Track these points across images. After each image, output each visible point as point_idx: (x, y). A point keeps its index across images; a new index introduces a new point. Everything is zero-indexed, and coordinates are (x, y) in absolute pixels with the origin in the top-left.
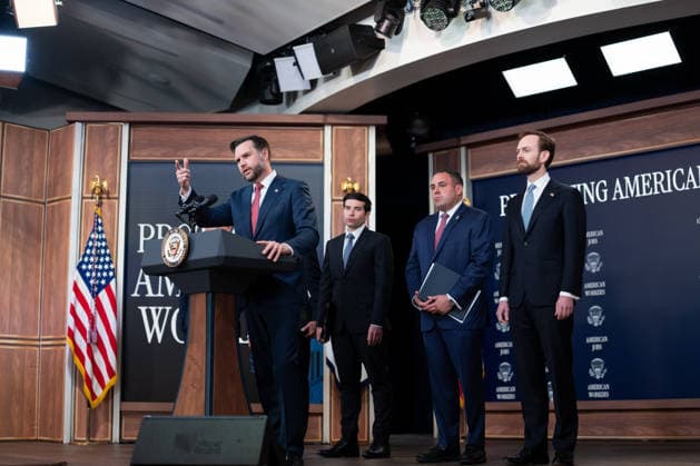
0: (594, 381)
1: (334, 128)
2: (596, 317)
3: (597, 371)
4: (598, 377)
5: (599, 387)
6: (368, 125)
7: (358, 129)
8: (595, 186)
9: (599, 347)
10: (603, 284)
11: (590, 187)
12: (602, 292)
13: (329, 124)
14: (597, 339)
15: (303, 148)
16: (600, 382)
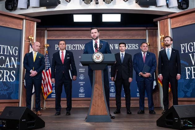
0: (81, 93)
1: (26, 20)
2: (82, 77)
3: (82, 90)
4: (82, 92)
5: (82, 94)
6: (35, 21)
7: (32, 22)
8: (83, 45)
9: (82, 85)
10: (84, 69)
11: (82, 46)
12: (84, 71)
13: (25, 19)
14: (82, 83)
15: (17, 25)
16: (82, 93)
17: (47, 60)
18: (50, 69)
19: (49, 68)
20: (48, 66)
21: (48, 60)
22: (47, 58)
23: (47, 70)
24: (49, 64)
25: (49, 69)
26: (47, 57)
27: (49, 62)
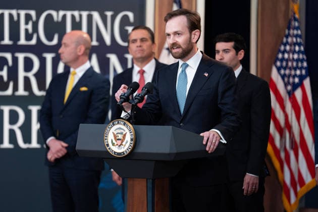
17: (295, 44)
18: (307, 83)
19: (302, 78)
20: (298, 72)
21: (299, 45)
22: (297, 36)
23: (295, 87)
24: (302, 61)
25: (301, 85)
26: (297, 28)
27: (302, 53)
